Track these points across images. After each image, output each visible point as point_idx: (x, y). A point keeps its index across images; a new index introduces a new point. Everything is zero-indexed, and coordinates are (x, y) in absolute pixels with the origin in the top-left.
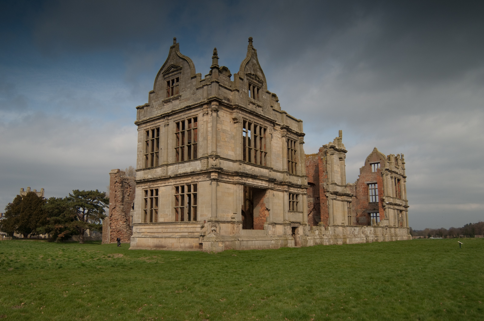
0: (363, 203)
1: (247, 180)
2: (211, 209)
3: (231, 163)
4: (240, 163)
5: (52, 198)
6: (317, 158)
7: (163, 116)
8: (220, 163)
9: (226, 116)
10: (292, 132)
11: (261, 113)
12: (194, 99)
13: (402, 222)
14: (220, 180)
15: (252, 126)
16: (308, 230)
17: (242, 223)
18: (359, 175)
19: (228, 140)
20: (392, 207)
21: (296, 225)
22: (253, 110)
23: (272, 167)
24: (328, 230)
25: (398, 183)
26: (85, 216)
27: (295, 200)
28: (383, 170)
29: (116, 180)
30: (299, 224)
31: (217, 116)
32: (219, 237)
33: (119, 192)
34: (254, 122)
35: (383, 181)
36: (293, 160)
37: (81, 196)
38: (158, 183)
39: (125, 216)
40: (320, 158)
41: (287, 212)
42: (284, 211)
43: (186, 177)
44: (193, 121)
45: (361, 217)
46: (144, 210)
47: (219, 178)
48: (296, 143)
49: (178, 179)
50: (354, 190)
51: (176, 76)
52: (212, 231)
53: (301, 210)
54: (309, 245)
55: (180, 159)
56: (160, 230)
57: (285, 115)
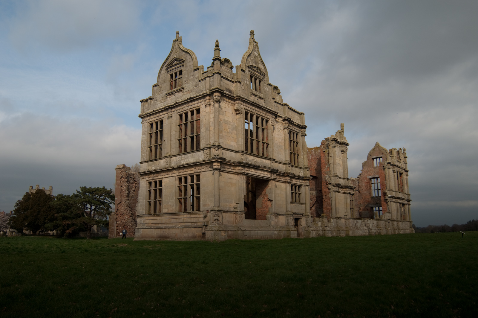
0: (366, 197)
1: (249, 171)
2: (213, 198)
3: (233, 153)
4: (242, 154)
5: (60, 195)
6: (319, 151)
7: (166, 108)
8: (222, 153)
9: (228, 107)
10: (294, 124)
11: (263, 104)
12: (196, 91)
13: (405, 215)
14: (222, 170)
15: (254, 118)
16: (310, 222)
17: (244, 213)
18: (362, 169)
19: (231, 131)
20: (394, 200)
21: (299, 216)
22: (254, 102)
23: (274, 159)
24: (331, 222)
25: (400, 177)
26: (92, 212)
27: (297, 191)
28: (385, 163)
29: (121, 176)
30: (302, 215)
31: (220, 106)
32: (221, 227)
33: (124, 188)
34: (256, 114)
35: (385, 175)
36: (295, 151)
37: (88, 192)
38: (161, 174)
39: (131, 211)
40: (322, 151)
41: (290, 203)
42: (286, 202)
43: (189, 168)
44: (195, 112)
45: (363, 212)
46: (148, 201)
47: (221, 168)
48: (298, 135)
49: (181, 169)
50: (357, 185)
51: (178, 68)
52: (215, 221)
53: (304, 202)
54: (312, 236)
55: (184, 150)
56: (164, 221)
57: (286, 107)
